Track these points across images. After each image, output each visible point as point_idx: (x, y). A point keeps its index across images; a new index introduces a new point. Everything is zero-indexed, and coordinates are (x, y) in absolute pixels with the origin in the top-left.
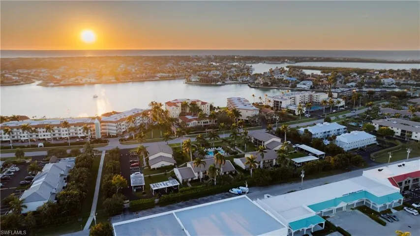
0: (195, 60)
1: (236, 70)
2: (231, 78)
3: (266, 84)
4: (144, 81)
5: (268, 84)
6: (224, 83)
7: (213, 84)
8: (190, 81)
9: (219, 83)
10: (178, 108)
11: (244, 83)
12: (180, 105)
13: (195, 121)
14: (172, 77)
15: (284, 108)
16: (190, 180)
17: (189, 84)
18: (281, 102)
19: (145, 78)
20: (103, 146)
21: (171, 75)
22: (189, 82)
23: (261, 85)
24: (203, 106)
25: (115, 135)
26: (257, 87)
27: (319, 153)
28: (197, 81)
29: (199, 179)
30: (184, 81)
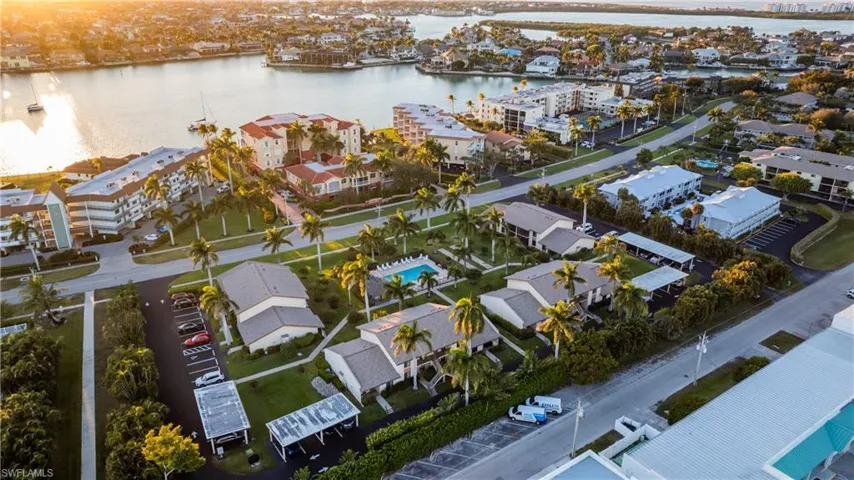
0: (276, 8)
1: (377, 32)
2: (372, 51)
3: (459, 65)
5: (464, 64)
6: (361, 63)
7: (335, 65)
8: (279, 60)
9: (349, 65)
10: (279, 141)
11: (404, 62)
12: (282, 132)
13: (335, 179)
14: (231, 50)
15: (530, 128)
16: (383, 387)
17: (276, 68)
18: (523, 114)
19: (164, 55)
21: (227, 46)
22: (275, 64)
23: (448, 67)
24: (342, 132)
25: (116, 233)
26: (438, 72)
27: (683, 256)
28: (294, 61)
29: (409, 381)
30: (264, 59)
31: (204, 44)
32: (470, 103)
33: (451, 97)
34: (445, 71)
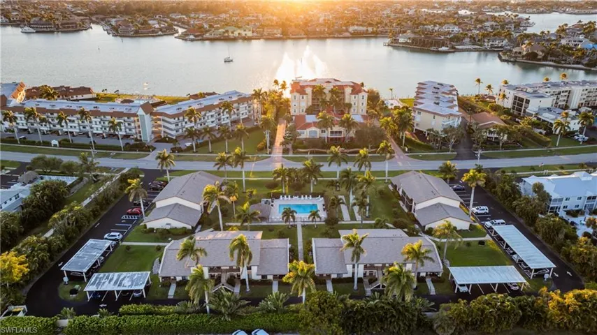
1: (492, 26)
2: (474, 40)
3: (532, 56)
4: (325, 38)
5: (537, 55)
6: (455, 48)
7: (433, 48)
8: (396, 41)
9: (444, 48)
11: (493, 50)
12: (309, 90)
13: (313, 129)
14: (372, 33)
15: (531, 115)
16: (179, 279)
18: (528, 102)
19: (328, 33)
20: (137, 158)
22: (395, 45)
23: (523, 57)
24: (353, 96)
26: (513, 60)
28: (406, 43)
30: (388, 41)
31: (356, 27)
32: (489, 87)
33: (479, 81)
34: (519, 59)
